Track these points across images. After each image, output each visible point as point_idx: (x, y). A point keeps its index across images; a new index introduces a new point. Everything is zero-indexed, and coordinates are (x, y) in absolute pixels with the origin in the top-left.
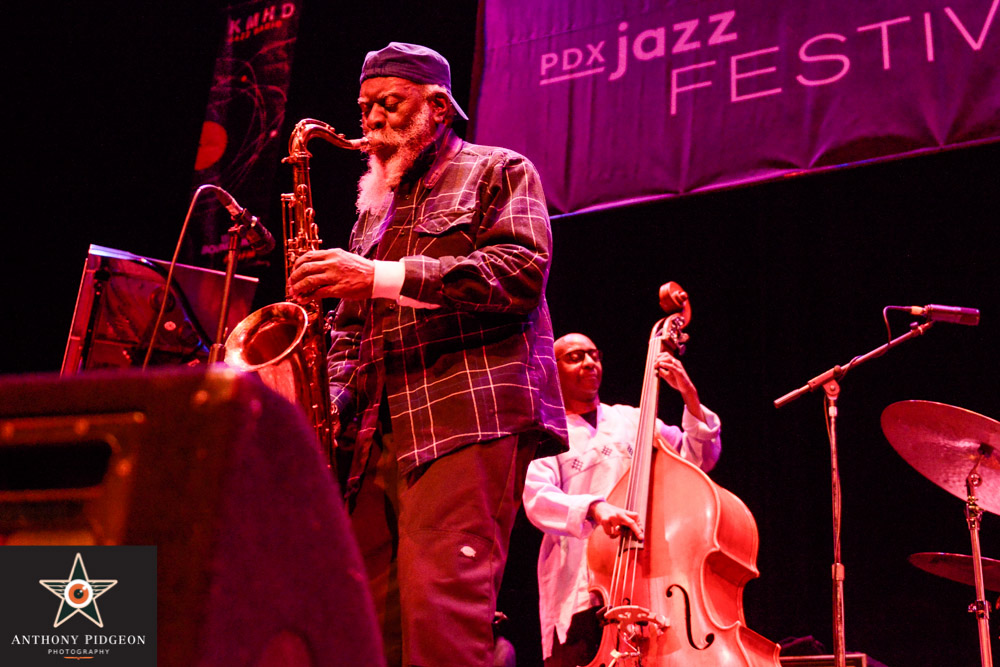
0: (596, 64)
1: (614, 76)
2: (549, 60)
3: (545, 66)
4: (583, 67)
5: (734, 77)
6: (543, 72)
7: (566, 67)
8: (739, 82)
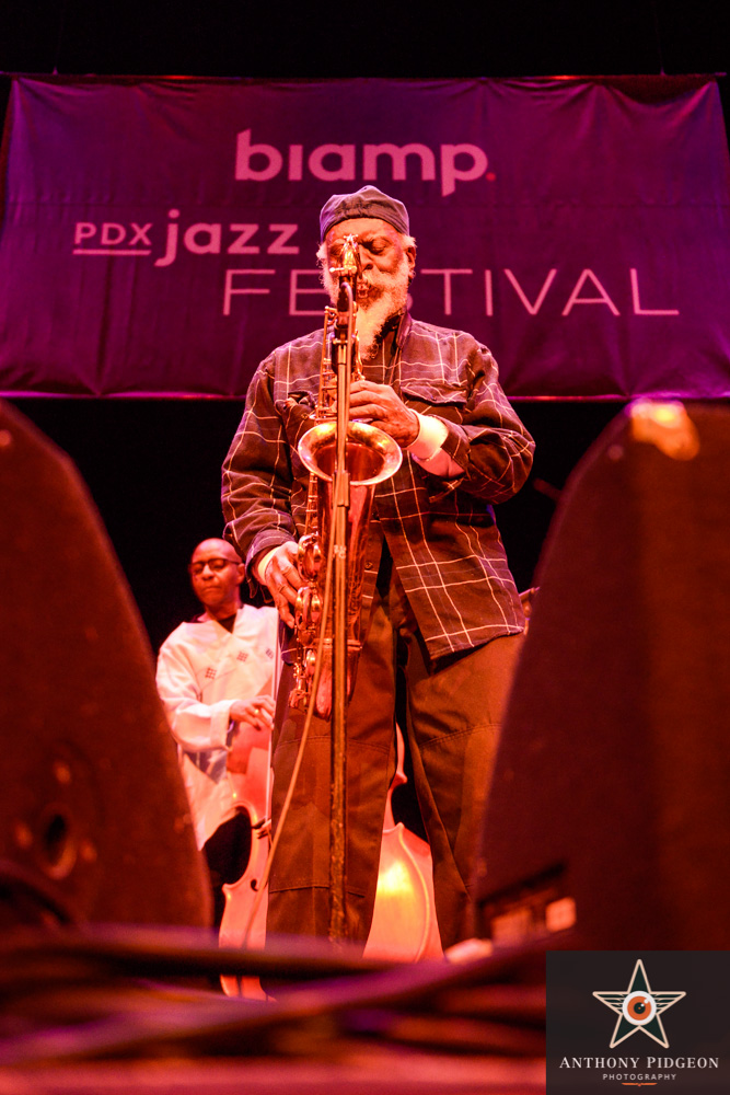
0: (140, 245)
1: (161, 263)
2: (86, 230)
3: (79, 236)
4: (124, 245)
5: (294, 291)
6: (78, 241)
7: (105, 240)
8: (299, 296)
